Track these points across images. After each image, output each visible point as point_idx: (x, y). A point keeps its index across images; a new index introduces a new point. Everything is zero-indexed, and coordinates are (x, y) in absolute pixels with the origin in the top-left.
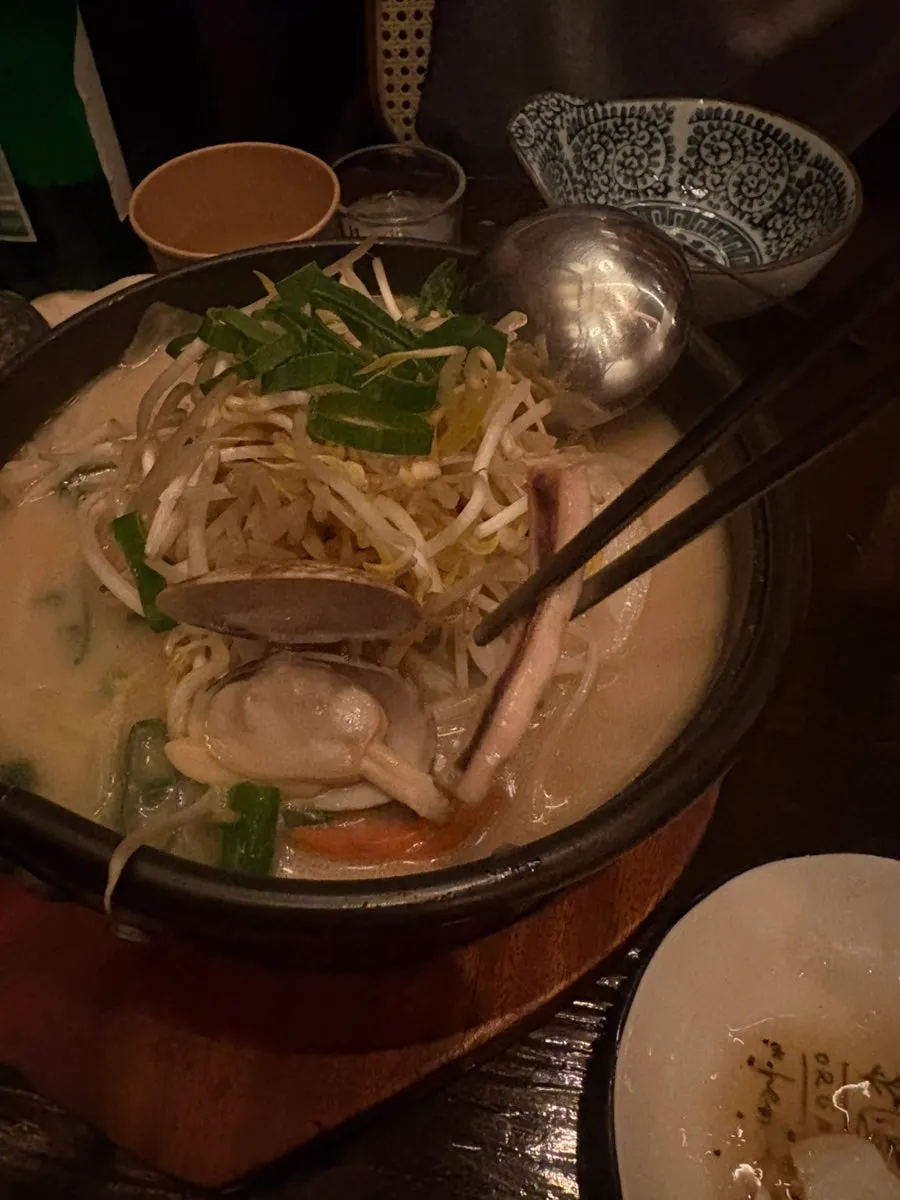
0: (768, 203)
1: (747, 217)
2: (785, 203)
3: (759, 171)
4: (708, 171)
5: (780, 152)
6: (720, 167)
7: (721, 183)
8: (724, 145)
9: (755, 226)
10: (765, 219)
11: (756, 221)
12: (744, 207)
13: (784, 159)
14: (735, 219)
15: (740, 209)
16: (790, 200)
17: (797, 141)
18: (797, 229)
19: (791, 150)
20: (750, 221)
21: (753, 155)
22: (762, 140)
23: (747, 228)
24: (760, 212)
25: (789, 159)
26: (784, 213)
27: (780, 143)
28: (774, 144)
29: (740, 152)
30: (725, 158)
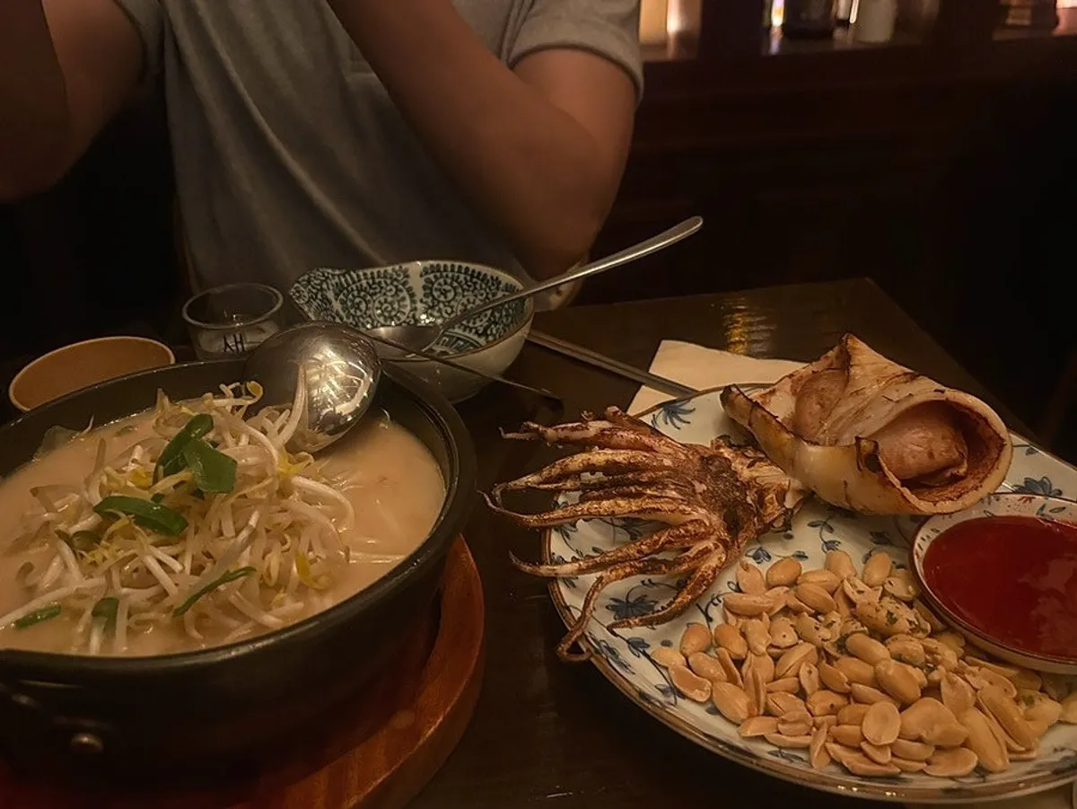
0: (485, 319)
1: (474, 331)
2: (495, 317)
3: (475, 300)
4: (441, 305)
5: (484, 286)
6: (449, 302)
7: (452, 312)
8: (448, 288)
9: (480, 335)
10: (485, 330)
11: (480, 332)
12: (471, 325)
13: (488, 290)
14: (466, 333)
15: (468, 327)
16: (497, 315)
17: (492, 278)
18: (505, 331)
19: (490, 284)
20: (477, 332)
21: (468, 291)
22: (471, 281)
23: (475, 337)
24: (481, 326)
25: (490, 288)
26: (496, 323)
27: (482, 280)
28: (479, 282)
29: (460, 290)
30: (451, 295)
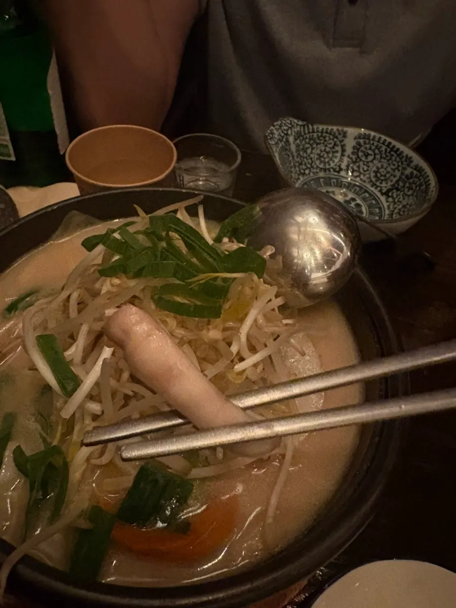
0: (390, 183)
1: (379, 188)
2: (398, 185)
3: (387, 167)
4: (361, 163)
5: (398, 159)
6: (368, 162)
7: (368, 170)
8: (370, 152)
9: (382, 194)
10: (388, 191)
11: (384, 191)
12: (378, 184)
13: (400, 164)
14: (373, 189)
15: (376, 185)
16: (401, 184)
17: (407, 156)
18: (404, 199)
19: (404, 159)
20: (380, 191)
21: (385, 159)
22: (390, 152)
23: (379, 194)
24: (386, 187)
25: (402, 163)
26: (398, 189)
27: (398, 155)
28: (395, 155)
29: (378, 157)
30: (370, 158)
